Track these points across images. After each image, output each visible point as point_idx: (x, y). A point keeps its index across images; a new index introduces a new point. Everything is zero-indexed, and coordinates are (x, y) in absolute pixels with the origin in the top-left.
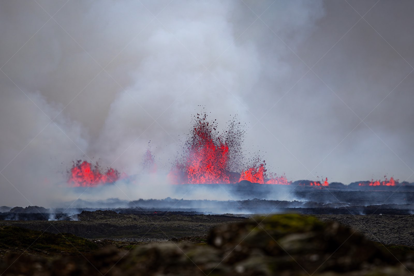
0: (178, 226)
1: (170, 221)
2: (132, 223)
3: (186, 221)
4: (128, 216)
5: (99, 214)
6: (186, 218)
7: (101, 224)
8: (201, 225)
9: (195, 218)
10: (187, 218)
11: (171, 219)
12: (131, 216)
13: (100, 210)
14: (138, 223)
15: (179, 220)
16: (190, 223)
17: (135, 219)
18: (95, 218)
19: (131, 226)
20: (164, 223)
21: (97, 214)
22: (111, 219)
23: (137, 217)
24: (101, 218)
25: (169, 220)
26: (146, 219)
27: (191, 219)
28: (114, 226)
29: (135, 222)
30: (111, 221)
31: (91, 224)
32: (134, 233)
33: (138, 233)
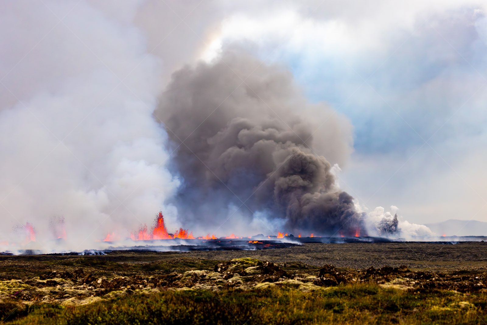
0: (151, 257)
6: (154, 253)
7: (120, 256)
8: (160, 256)
12: (132, 253)
14: (135, 255)
16: (156, 255)
19: (132, 257)
23: (134, 253)
24: (120, 254)
28: (125, 257)
29: (133, 255)
30: (124, 255)
31: (116, 256)
32: (133, 260)
33: (135, 260)
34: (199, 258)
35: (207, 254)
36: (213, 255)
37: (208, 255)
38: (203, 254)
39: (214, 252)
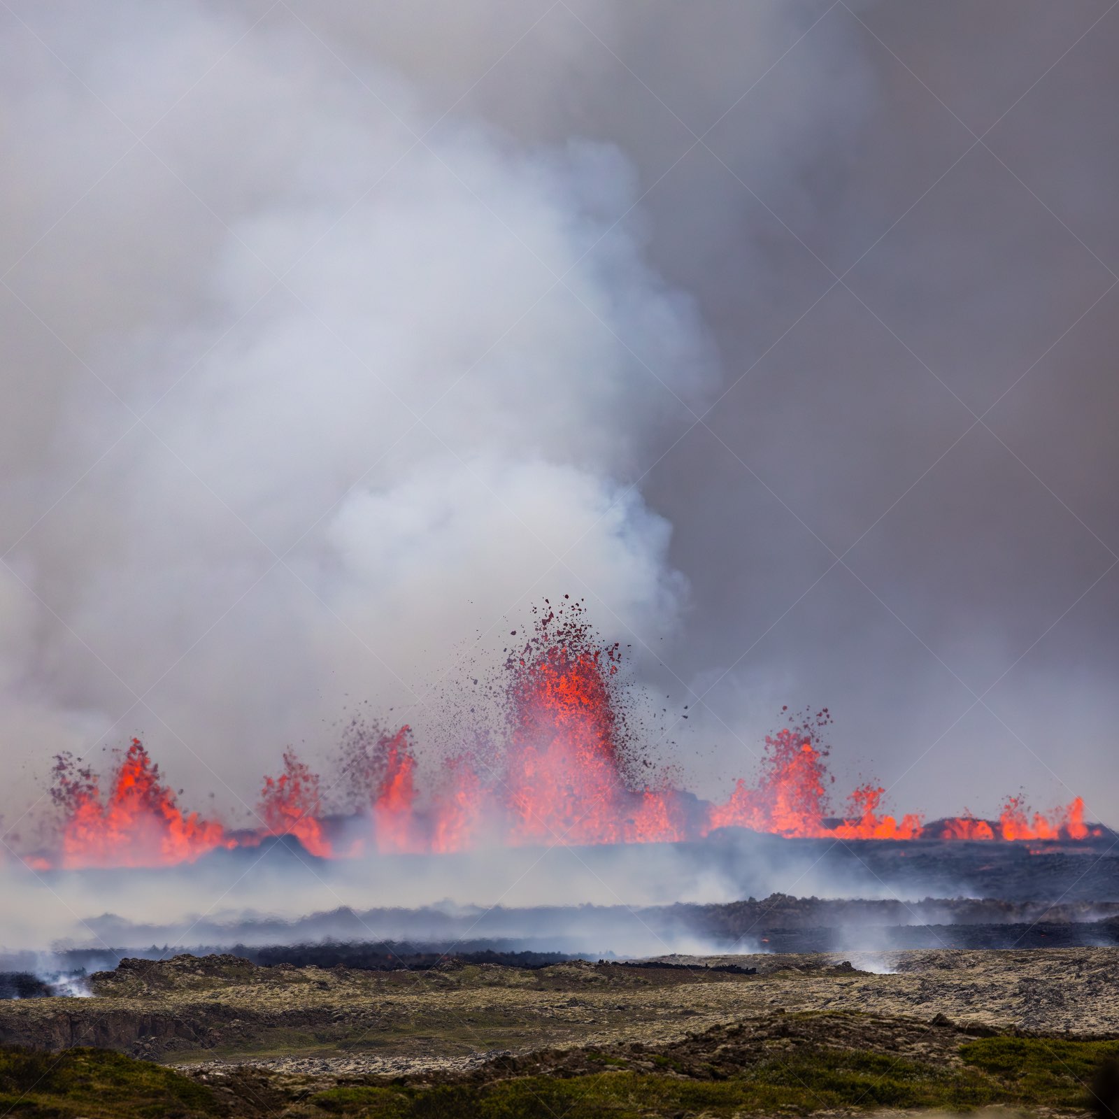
0: (486, 1009)
1: (456, 989)
2: (314, 1002)
3: (517, 986)
4: (296, 975)
5: (185, 969)
6: (516, 977)
7: (194, 1009)
8: (574, 1002)
9: (550, 975)
10: (522, 975)
11: (459, 982)
12: (311, 973)
13: (189, 956)
14: (336, 998)
15: (491, 984)
16: (535, 997)
17: (323, 985)
18: (170, 986)
19: (308, 1011)
20: (437, 999)
21: (179, 970)
22: (230, 989)
23: (327, 976)
24: (195, 986)
25: (450, 987)
26: (363, 984)
27: (534, 979)
28: (245, 1014)
29: (322, 998)
30: (230, 995)
31: (157, 1006)
32: (322, 1039)
33: (335, 1038)
34: (940, 1021)
35: (1013, 977)
36: (1071, 987)
37: (1026, 990)
38: (980, 982)
39: (1080, 962)
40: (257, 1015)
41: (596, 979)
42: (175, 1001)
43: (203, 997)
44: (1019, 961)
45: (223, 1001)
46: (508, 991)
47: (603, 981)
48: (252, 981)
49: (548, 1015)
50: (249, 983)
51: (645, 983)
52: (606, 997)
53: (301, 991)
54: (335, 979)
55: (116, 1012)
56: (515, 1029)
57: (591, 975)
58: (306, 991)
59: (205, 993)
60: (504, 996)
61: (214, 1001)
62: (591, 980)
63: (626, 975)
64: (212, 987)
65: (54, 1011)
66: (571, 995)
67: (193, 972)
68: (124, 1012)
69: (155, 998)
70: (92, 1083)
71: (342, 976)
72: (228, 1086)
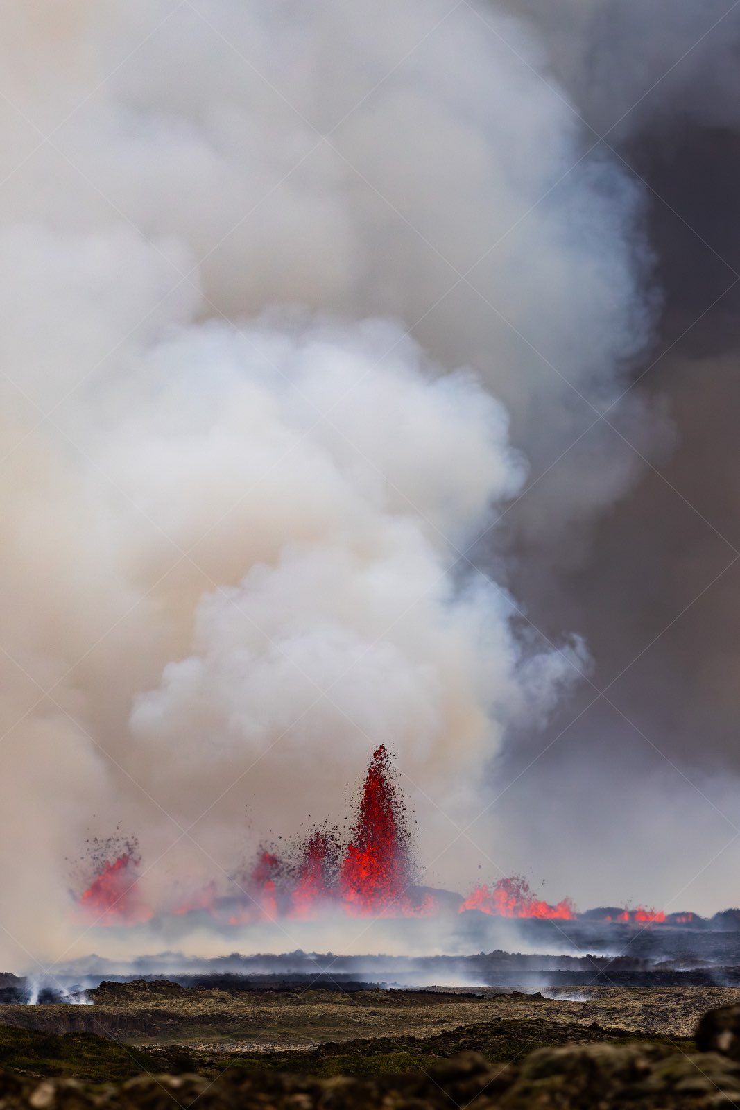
0: (320, 1016)
1: (302, 1004)
2: (217, 1010)
3: (340, 1003)
4: (207, 993)
5: (140, 988)
6: (339, 998)
7: (145, 1012)
8: (373, 1013)
9: (360, 996)
10: (343, 996)
11: (304, 1000)
12: (215, 992)
13: (142, 981)
14: (230, 1008)
15: (324, 1002)
16: (350, 1009)
17: (223, 1000)
18: (131, 999)
19: (213, 1015)
20: (289, 1009)
21: (136, 989)
22: (167, 1001)
23: (225, 994)
24: (145, 999)
25: (300, 1003)
26: (247, 1000)
27: (350, 999)
28: (175, 1016)
29: (222, 1007)
30: (167, 1005)
31: (122, 1010)
32: (222, 1033)
33: (229, 1032)
34: (595, 1026)
35: (638, 1004)
36: (673, 1011)
37: (647, 1011)
38: (619, 1006)
39: (678, 995)
40: (183, 1017)
41: (387, 1000)
42: (134, 1007)
43: (150, 1005)
44: (642, 994)
45: (162, 1008)
46: (334, 1005)
47: (392, 1001)
48: (180, 996)
49: (358, 1021)
50: (178, 998)
51: (417, 1003)
52: (393, 1010)
53: (209, 1003)
54: (230, 996)
55: (98, 1013)
56: (337, 1029)
57: (384, 997)
58: (212, 1003)
59: (151, 1003)
60: (331, 1009)
61: (157, 1008)
62: (384, 1000)
63: (405, 998)
64: (156, 999)
65: (60, 1012)
66: (372, 1009)
67: (145, 990)
68: (103, 1013)
69: (122, 1005)
70: (83, 1053)
71: (234, 995)
72: (165, 1057)
